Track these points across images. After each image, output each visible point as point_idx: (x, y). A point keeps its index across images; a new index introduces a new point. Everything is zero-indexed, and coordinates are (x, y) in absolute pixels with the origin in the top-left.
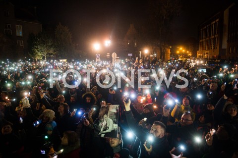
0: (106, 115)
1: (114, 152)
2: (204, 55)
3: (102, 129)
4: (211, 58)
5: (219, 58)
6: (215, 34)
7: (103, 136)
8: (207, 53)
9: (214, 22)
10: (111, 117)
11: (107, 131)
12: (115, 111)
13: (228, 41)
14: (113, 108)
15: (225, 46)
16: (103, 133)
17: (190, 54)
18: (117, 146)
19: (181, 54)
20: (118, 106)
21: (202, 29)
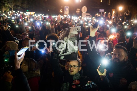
0: (66, 37)
1: (73, 79)
3: (61, 52)
7: (62, 58)
10: (72, 39)
14: (74, 30)
16: (63, 56)
18: (76, 74)
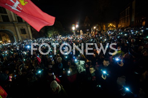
2: (122, 26)
3: (79, 70)
4: (126, 27)
5: (130, 26)
6: (128, 15)
8: (123, 25)
9: (127, 9)
11: (81, 71)
12: (84, 64)
13: (135, 18)
15: (133, 20)
17: (115, 26)
19: (111, 27)
20: (84, 61)
21: (120, 14)
